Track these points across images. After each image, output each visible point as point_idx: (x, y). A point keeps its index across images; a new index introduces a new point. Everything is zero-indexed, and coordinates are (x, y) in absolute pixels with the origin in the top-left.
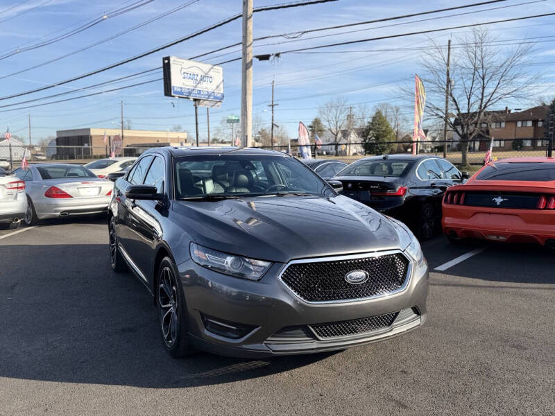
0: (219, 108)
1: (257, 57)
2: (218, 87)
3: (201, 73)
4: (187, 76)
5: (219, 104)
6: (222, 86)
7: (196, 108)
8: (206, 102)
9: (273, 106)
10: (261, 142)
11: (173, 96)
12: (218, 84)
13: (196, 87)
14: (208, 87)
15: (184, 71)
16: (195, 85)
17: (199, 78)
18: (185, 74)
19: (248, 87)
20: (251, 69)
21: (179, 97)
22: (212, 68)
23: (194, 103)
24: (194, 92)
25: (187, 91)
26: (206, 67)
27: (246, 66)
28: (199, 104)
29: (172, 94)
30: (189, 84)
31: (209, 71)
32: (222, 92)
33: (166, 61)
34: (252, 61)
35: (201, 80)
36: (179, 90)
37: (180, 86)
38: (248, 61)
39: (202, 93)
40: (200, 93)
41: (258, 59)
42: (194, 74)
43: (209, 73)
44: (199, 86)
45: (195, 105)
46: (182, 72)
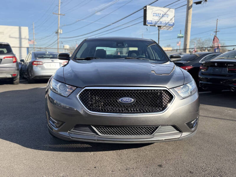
0: (171, 30)
1: (195, 3)
2: (171, 19)
3: (162, 13)
4: (156, 15)
5: (171, 28)
6: (173, 19)
7: (159, 31)
8: (164, 27)
9: (216, 32)
10: (211, 51)
11: (147, 25)
12: (171, 18)
13: (159, 20)
14: (166, 20)
15: (153, 12)
16: (159, 19)
17: (161, 15)
18: (154, 14)
19: (189, 19)
20: (191, 10)
21: (150, 26)
22: (169, 10)
23: (158, 28)
24: (158, 22)
25: (155, 22)
26: (165, 10)
27: (189, 8)
28: (160, 29)
29: (147, 24)
30: (156, 19)
31: (168, 11)
32: (173, 22)
33: (145, 8)
34: (192, 5)
35: (162, 16)
36: (151, 22)
37: (152, 20)
38: (190, 5)
39: (162, 23)
40: (161, 23)
41: (195, 4)
42: (159, 14)
43: (167, 13)
44: (161, 19)
45: (159, 29)
46: (153, 13)
